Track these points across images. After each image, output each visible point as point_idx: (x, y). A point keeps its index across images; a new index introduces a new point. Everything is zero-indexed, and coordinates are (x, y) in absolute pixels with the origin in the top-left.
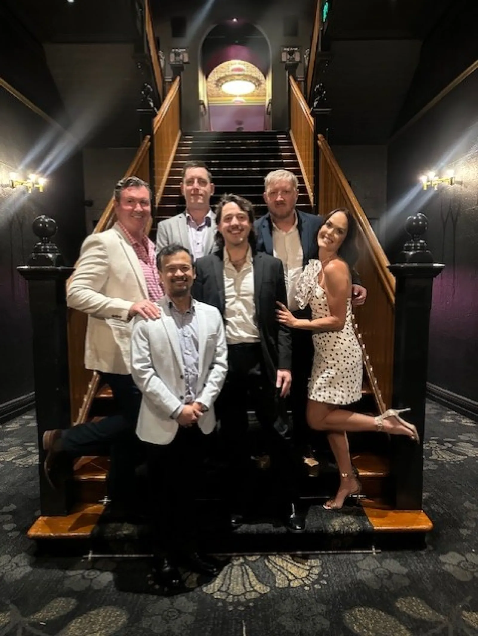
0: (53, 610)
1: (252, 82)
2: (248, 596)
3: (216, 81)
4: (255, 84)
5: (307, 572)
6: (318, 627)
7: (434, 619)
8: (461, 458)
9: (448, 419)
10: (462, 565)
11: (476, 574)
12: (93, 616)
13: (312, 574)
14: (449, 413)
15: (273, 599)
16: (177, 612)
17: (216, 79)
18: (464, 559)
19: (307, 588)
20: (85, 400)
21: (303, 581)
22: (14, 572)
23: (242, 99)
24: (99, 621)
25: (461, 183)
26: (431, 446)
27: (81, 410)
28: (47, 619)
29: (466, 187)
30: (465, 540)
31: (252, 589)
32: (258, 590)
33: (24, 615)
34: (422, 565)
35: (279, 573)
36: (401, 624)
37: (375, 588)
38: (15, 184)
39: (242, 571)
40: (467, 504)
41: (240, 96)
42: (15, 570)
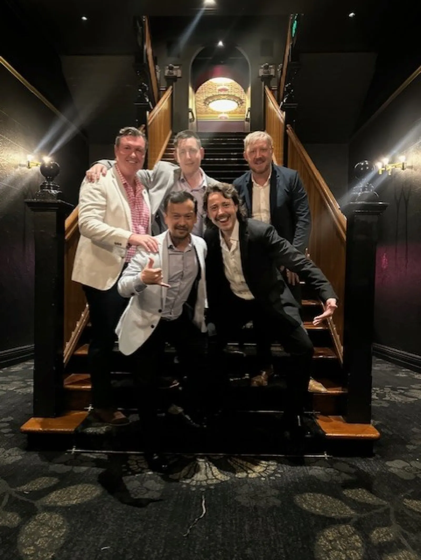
0: (38, 484)
1: (235, 101)
2: (209, 482)
3: (204, 100)
4: (237, 102)
5: (265, 469)
6: (271, 504)
7: (377, 503)
8: (412, 400)
9: (403, 374)
10: (406, 469)
11: (418, 475)
12: (71, 490)
13: (268, 469)
14: (404, 370)
15: (232, 485)
16: (145, 490)
17: (205, 98)
18: (409, 465)
19: (263, 479)
20: (78, 325)
21: (260, 474)
22: (6, 459)
23: (227, 115)
24: (76, 492)
25: (411, 167)
26: (385, 391)
27: (73, 333)
28: (31, 490)
29: (415, 170)
30: (410, 453)
31: (214, 478)
32: (219, 478)
33: (11, 487)
34: (369, 467)
35: (239, 468)
36: (346, 505)
37: (325, 481)
38: (31, 164)
39: (206, 465)
40: (415, 430)
41: (225, 113)
42: (8, 458)
